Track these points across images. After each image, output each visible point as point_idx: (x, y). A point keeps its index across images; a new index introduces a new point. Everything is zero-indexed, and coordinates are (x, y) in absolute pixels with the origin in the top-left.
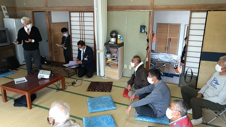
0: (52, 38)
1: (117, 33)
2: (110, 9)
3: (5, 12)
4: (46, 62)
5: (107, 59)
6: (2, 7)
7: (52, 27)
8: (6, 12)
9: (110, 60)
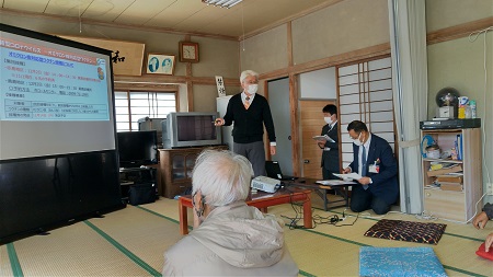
0: (300, 130)
1: (455, 94)
2: (433, 38)
3: (220, 87)
4: (279, 176)
5: (428, 165)
6: (217, 78)
7: (300, 109)
8: (222, 86)
9: (436, 167)
